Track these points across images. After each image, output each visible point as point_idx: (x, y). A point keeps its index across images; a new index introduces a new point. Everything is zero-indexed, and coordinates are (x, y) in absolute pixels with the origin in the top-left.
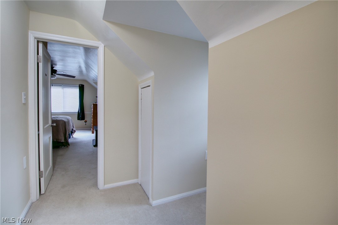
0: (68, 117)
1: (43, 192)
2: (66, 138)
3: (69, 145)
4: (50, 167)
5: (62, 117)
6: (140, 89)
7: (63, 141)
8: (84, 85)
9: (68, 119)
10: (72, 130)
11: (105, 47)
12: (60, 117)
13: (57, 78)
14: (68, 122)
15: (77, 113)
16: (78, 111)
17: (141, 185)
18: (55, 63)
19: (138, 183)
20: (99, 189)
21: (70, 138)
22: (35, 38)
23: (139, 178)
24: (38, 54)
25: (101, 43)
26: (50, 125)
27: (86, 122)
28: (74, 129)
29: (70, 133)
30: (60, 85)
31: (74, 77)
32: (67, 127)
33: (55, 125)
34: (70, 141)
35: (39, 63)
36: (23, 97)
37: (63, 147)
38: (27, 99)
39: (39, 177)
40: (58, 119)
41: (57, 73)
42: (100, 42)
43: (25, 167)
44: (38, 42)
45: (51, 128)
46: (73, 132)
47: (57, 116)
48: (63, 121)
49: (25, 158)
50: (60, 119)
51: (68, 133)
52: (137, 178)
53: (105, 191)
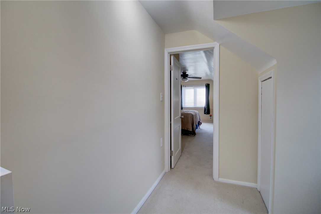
0: (196, 111)
1: (173, 167)
2: (193, 128)
3: (196, 134)
4: (179, 149)
5: (191, 111)
6: (260, 83)
7: (191, 130)
8: (209, 84)
9: (195, 113)
10: (199, 122)
11: (220, 46)
12: (190, 111)
13: (189, 81)
14: (196, 115)
15: (204, 108)
16: (204, 107)
17: (260, 192)
18: (187, 69)
19: (257, 188)
20: (213, 179)
21: (197, 128)
22: (168, 53)
23: (258, 183)
24: (171, 64)
25: (217, 43)
26: (179, 117)
27: (211, 116)
28: (200, 121)
29: (197, 124)
30: (192, 86)
31: (201, 78)
32: (194, 119)
33: (183, 117)
34: (197, 131)
35: (171, 71)
36: (161, 96)
37: (191, 135)
38: (163, 97)
39: (171, 155)
40: (188, 112)
41: (188, 77)
42: (215, 42)
43: (161, 146)
44: (171, 55)
45: (181, 119)
46: (199, 123)
47: (188, 110)
48: (192, 114)
49: (161, 139)
50: (190, 112)
51: (195, 124)
52: (256, 182)
53: (219, 183)
